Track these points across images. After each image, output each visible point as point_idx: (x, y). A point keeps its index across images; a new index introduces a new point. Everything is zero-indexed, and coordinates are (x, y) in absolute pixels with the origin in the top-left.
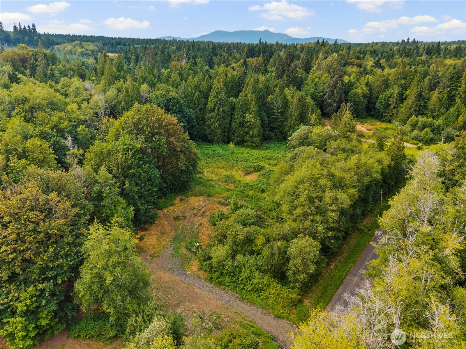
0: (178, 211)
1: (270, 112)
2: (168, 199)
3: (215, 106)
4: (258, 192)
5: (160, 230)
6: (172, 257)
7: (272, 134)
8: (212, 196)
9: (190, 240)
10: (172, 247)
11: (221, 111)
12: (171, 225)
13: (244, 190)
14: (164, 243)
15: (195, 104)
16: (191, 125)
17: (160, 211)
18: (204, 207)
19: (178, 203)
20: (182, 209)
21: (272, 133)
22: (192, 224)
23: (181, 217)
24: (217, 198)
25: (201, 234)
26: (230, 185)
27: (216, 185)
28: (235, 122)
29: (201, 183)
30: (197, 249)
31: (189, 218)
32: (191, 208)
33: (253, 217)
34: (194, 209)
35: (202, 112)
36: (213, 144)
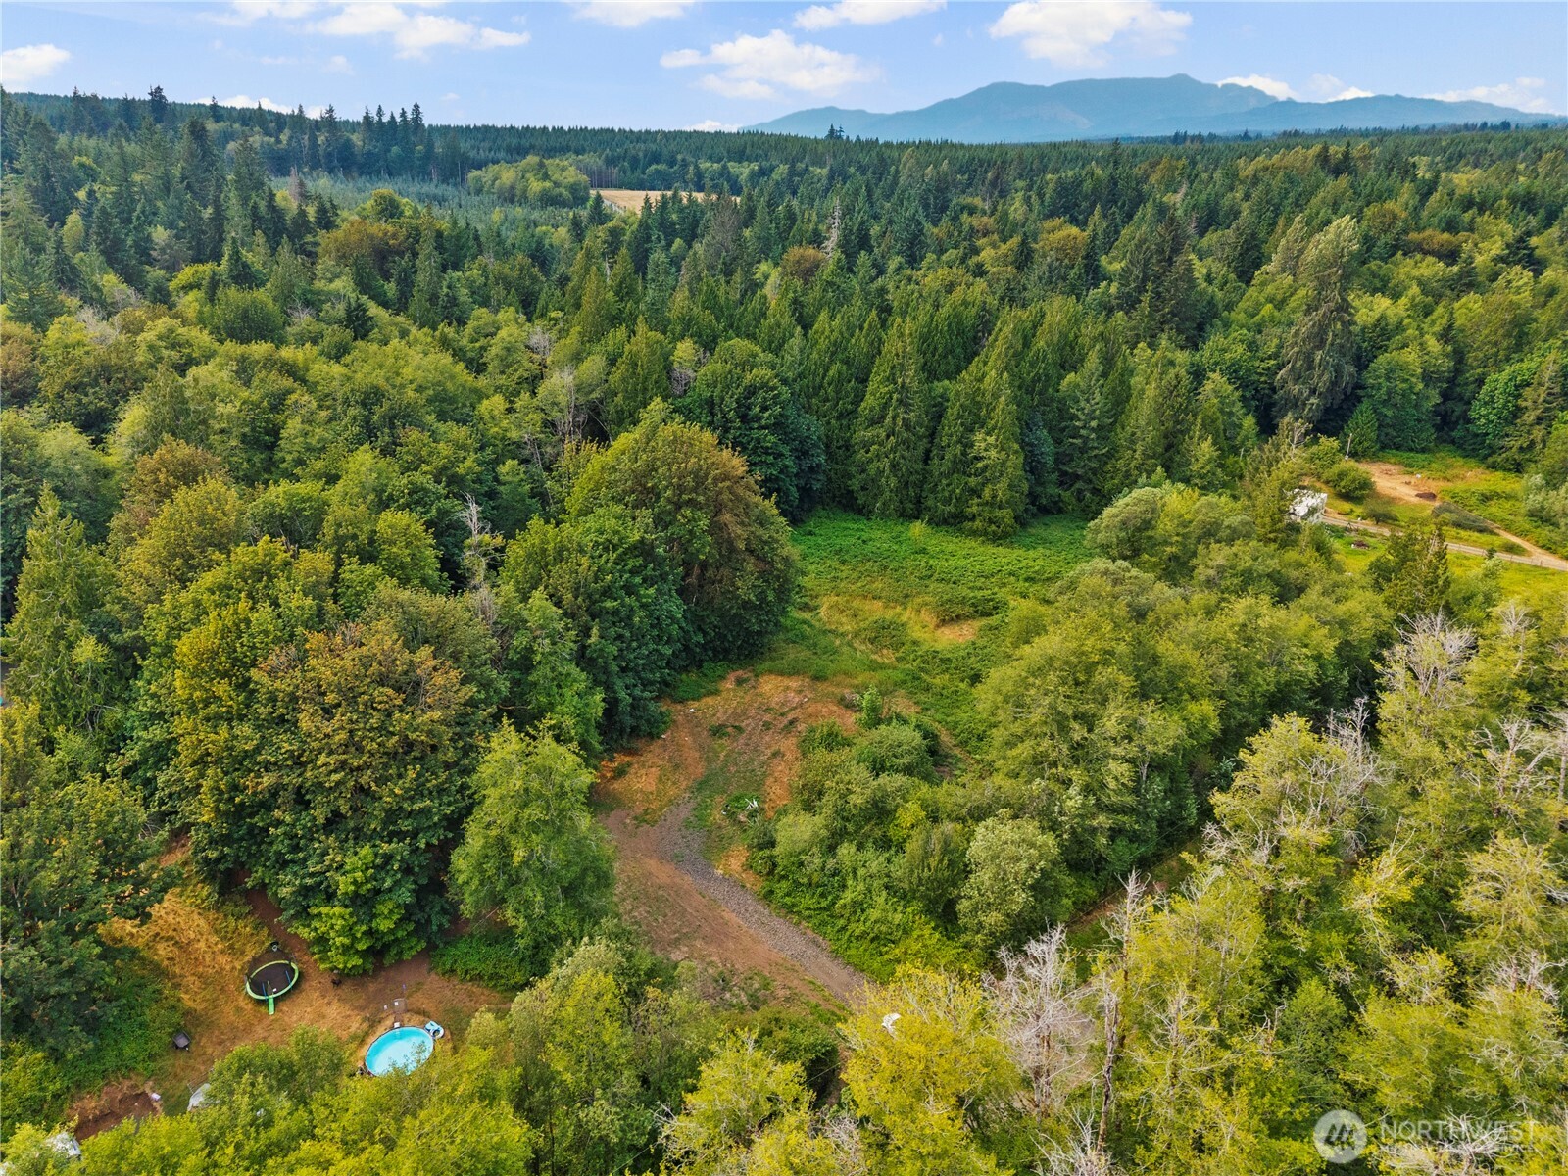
0: (726, 711)
1: (1067, 427)
2: (705, 675)
3: (885, 406)
4: (962, 680)
5: (671, 757)
6: (686, 827)
7: (1067, 495)
8: (826, 679)
9: (736, 793)
10: (692, 804)
11: (899, 421)
12: (701, 747)
13: (922, 670)
14: (673, 791)
15: (827, 400)
16: (806, 463)
17: (679, 707)
18: (795, 708)
19: (728, 690)
20: (735, 708)
21: (1068, 493)
22: (755, 749)
23: (730, 730)
24: (838, 685)
25: (772, 780)
26: (885, 651)
27: (845, 649)
28: (942, 458)
29: (804, 637)
30: (752, 815)
31: (750, 734)
32: (759, 708)
33: (909, 752)
34: (768, 710)
35: (844, 422)
36: (869, 520)
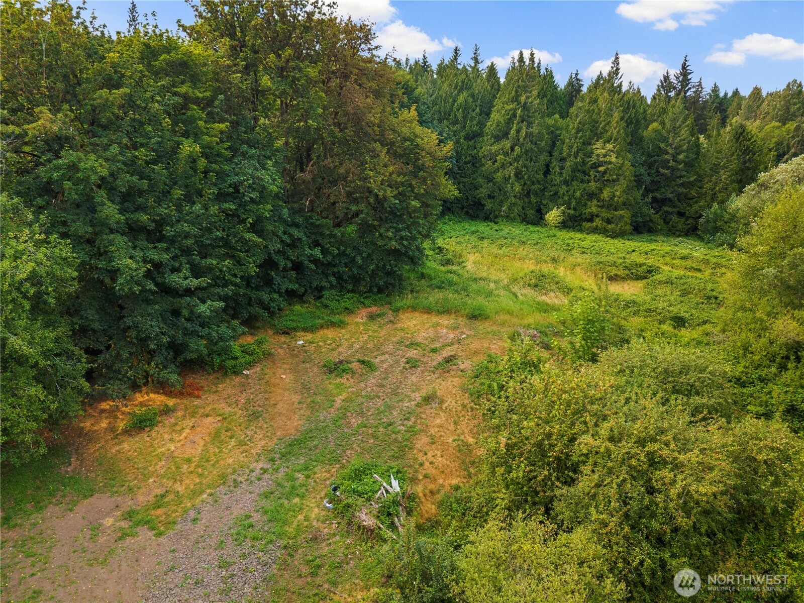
0: (351, 346)
1: (655, 161)
2: (326, 306)
3: (509, 122)
4: (661, 322)
5: (248, 401)
6: (238, 540)
8: (487, 318)
9: (356, 462)
10: (265, 485)
11: (523, 133)
12: (305, 388)
14: (232, 458)
15: (456, 122)
17: (283, 338)
18: (452, 344)
19: (357, 324)
20: (365, 342)
21: (657, 216)
22: (395, 393)
23: (355, 366)
24: (503, 324)
25: (425, 440)
26: (552, 294)
27: (502, 292)
28: (562, 168)
29: (451, 283)
30: (387, 513)
31: (386, 372)
32: (399, 343)
34: (413, 345)
35: (471, 143)
36: (496, 223)
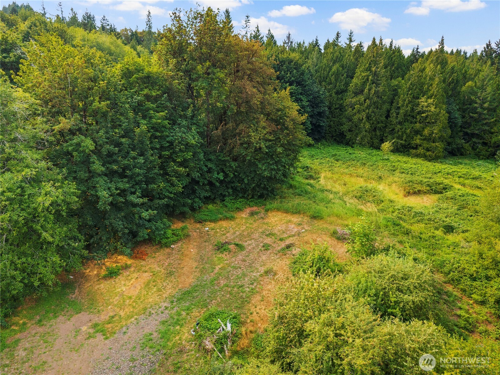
0: (235, 233)
1: (468, 108)
2: (226, 206)
3: (364, 84)
4: (437, 229)
5: (170, 264)
8: (322, 218)
11: (373, 91)
12: (201, 259)
13: (400, 218)
15: (330, 83)
17: (198, 226)
18: (294, 236)
19: (242, 218)
20: (243, 231)
21: (467, 145)
22: (250, 266)
24: (331, 223)
25: (259, 298)
26: (369, 204)
27: (337, 201)
28: (398, 114)
29: (307, 192)
30: (220, 342)
31: (249, 252)
32: (263, 233)
34: (270, 235)
35: (339, 96)
36: (353, 147)
